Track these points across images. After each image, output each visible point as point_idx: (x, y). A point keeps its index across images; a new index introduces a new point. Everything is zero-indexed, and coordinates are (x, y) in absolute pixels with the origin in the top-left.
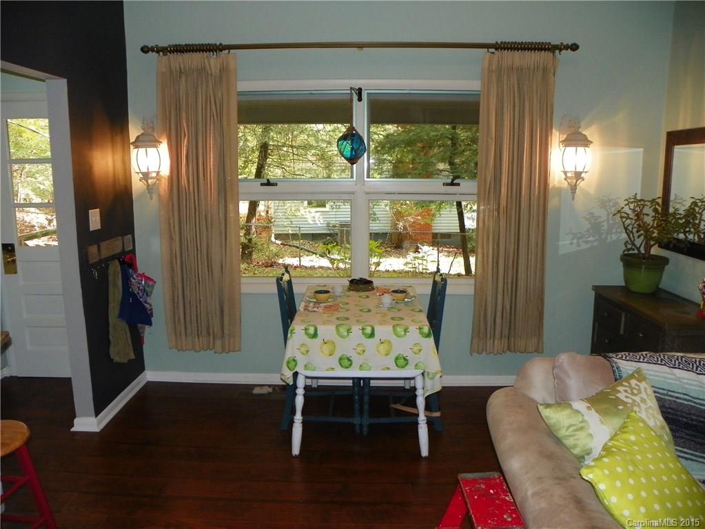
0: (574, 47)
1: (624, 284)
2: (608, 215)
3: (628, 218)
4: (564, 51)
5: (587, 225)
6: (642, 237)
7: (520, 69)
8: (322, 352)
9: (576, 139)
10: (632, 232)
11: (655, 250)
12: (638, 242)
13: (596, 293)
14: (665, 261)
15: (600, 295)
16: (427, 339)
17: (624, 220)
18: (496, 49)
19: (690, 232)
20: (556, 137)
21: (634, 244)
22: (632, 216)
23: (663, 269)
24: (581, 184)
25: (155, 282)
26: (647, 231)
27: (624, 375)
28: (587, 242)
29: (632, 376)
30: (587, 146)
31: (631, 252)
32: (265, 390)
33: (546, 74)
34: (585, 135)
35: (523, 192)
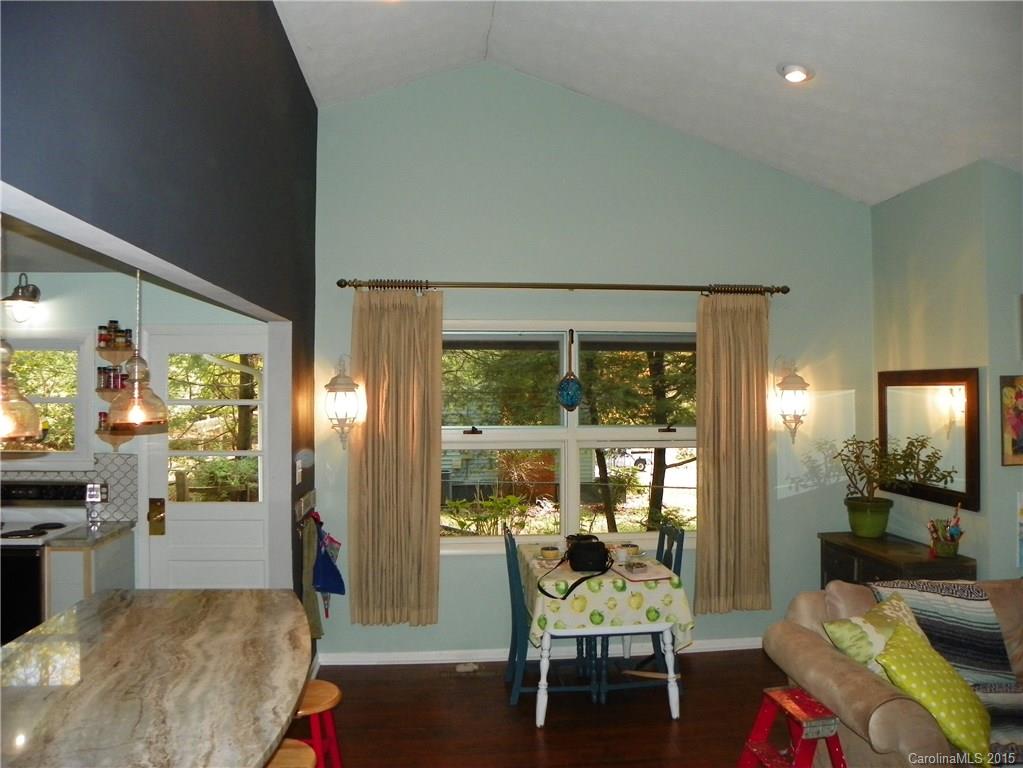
0: (785, 290)
1: (850, 530)
2: (826, 458)
3: (849, 460)
4: (776, 294)
5: (806, 470)
6: (865, 480)
7: (734, 312)
8: (573, 608)
9: (792, 382)
10: (853, 474)
11: (879, 494)
12: (861, 485)
13: (822, 541)
14: (889, 503)
15: (826, 542)
16: (678, 590)
17: (845, 462)
18: (710, 292)
19: (911, 473)
20: (772, 381)
21: (856, 487)
22: (853, 458)
23: (888, 512)
24: (800, 428)
25: (340, 544)
26: (869, 473)
27: (884, 598)
28: (805, 486)
29: (891, 598)
30: (804, 388)
31: (855, 495)
32: (469, 669)
33: (759, 316)
34: (801, 378)
35: (743, 438)
